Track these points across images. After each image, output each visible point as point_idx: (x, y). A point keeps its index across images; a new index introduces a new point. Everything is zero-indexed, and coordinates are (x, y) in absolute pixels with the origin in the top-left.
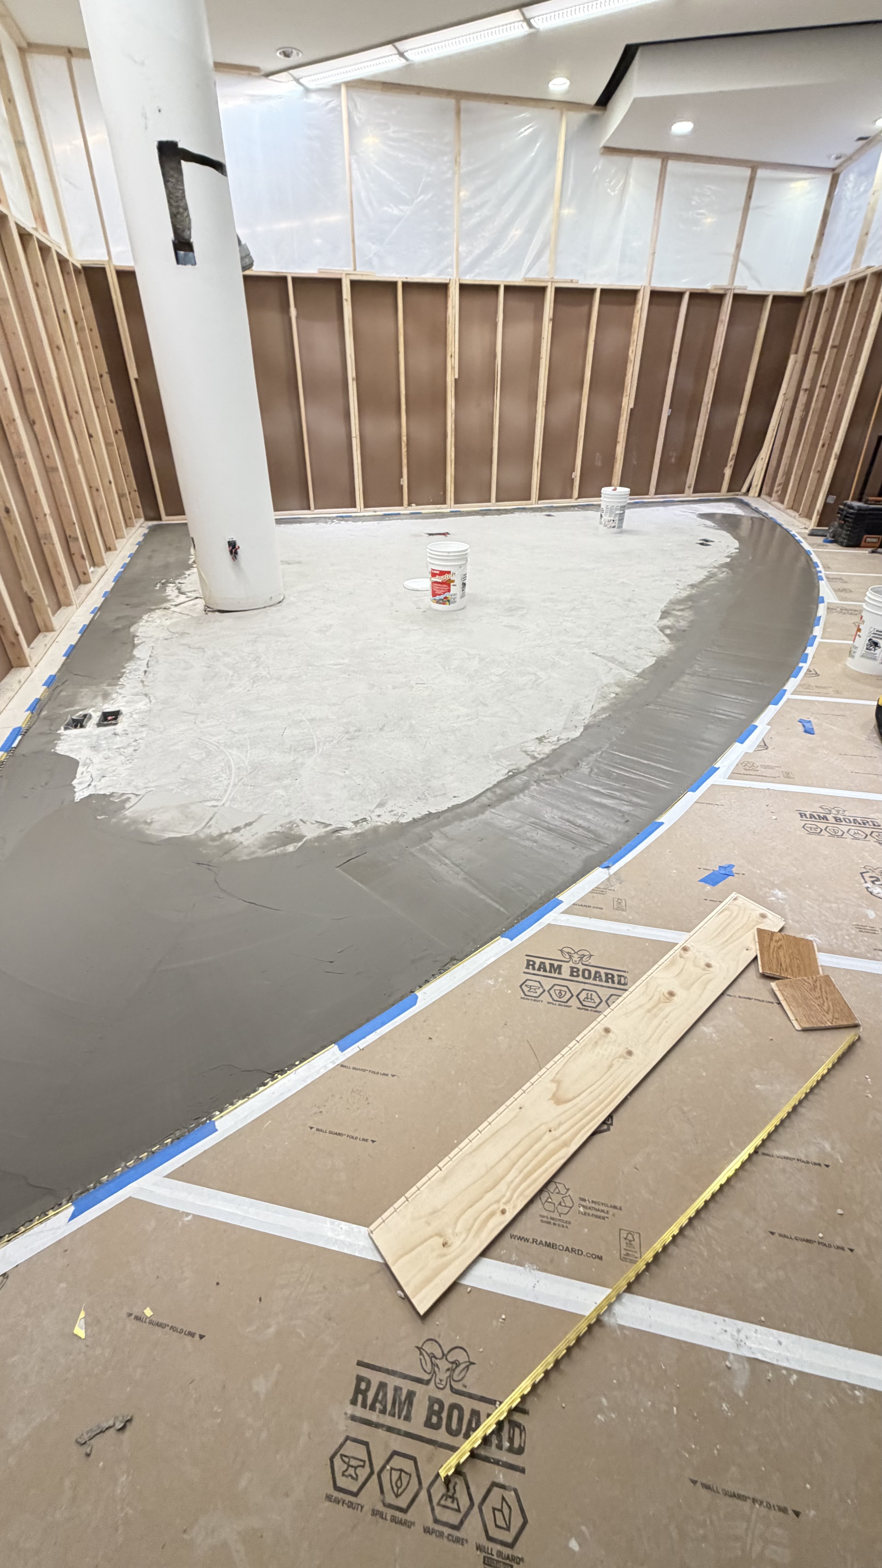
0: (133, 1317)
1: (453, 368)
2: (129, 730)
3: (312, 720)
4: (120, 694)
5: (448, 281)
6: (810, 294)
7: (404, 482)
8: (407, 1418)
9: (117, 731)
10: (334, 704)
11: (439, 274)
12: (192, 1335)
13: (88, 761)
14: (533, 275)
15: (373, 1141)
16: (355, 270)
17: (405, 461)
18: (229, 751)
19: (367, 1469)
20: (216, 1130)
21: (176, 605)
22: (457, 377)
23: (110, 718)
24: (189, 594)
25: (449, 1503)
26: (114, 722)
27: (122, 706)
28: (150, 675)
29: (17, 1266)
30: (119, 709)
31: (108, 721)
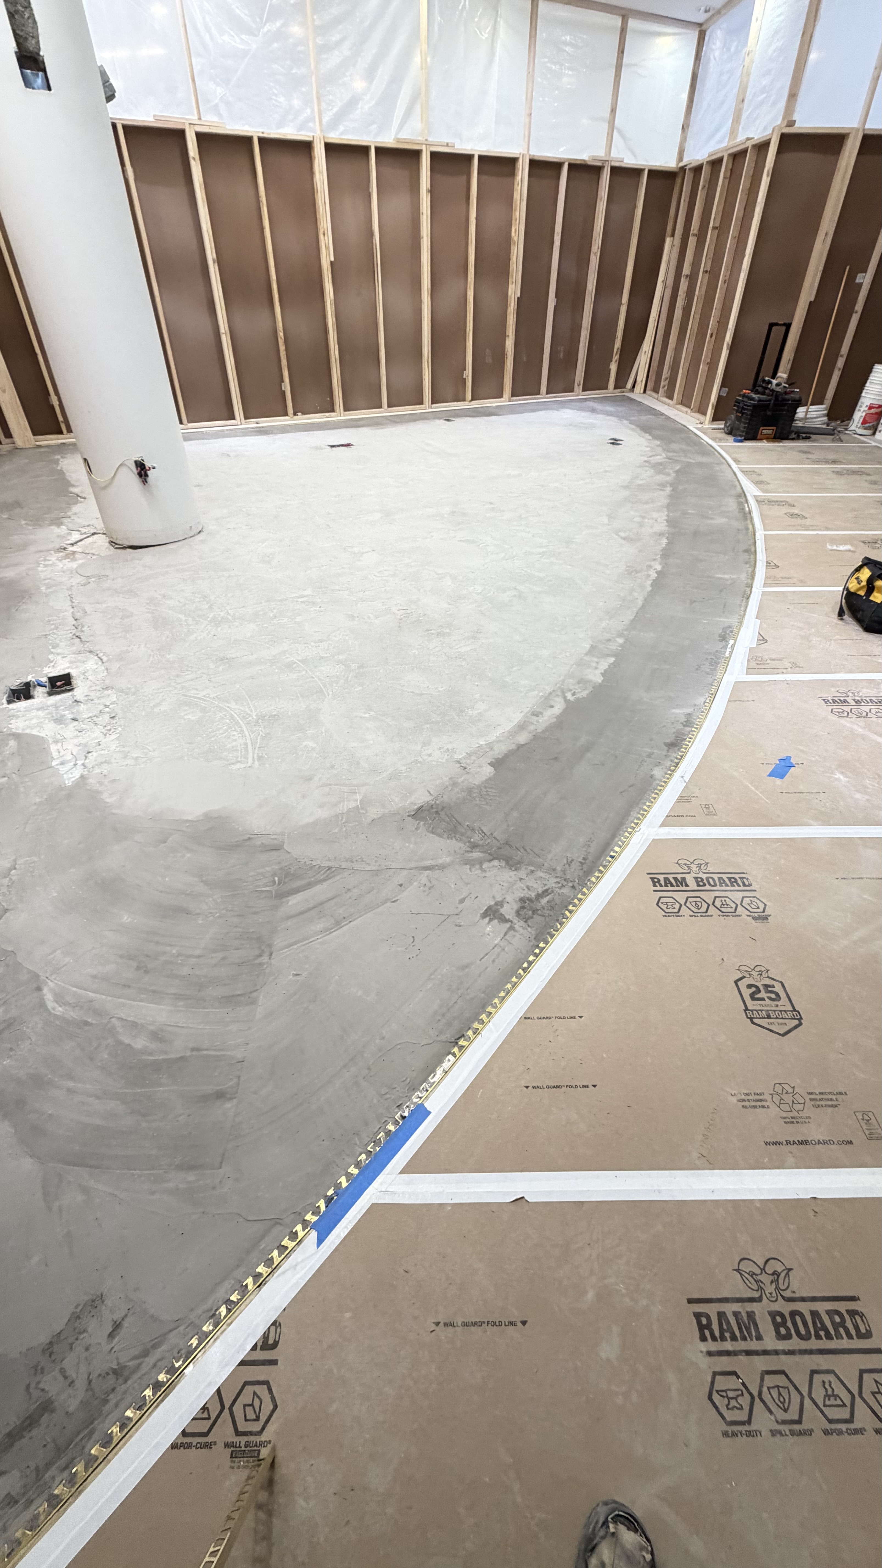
0: (441, 1324)
1: (327, 248)
2: (93, 695)
5: (311, 139)
6: (683, 169)
7: (287, 386)
8: (759, 1338)
9: (78, 698)
11: (299, 130)
13: (58, 737)
14: (404, 135)
15: (594, 1086)
16: (200, 119)
17: (284, 362)
18: (228, 705)
19: (747, 1396)
20: (429, 1113)
21: (72, 544)
23: (59, 684)
25: (832, 1401)
26: (68, 688)
27: (68, 668)
28: (85, 629)
29: (284, 1309)
30: (66, 672)
31: (59, 687)
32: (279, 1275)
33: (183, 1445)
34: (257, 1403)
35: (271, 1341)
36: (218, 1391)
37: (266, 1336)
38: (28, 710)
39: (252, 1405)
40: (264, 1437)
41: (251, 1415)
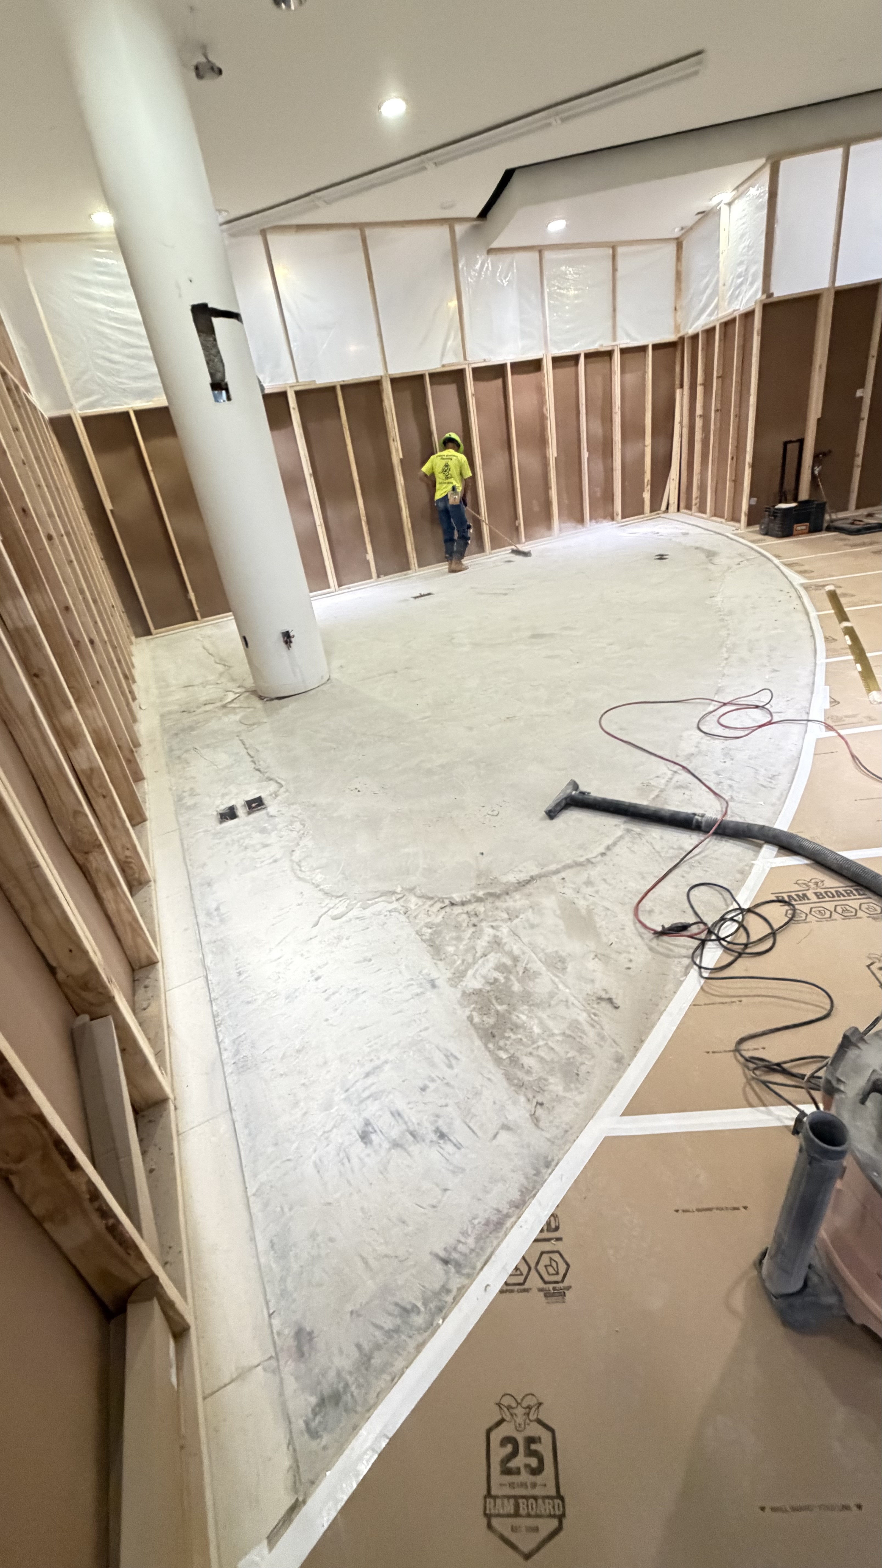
0: (680, 1211)
1: (397, 450)
2: (283, 810)
4: (246, 784)
5: (380, 378)
6: (682, 339)
9: (272, 813)
12: (738, 1209)
14: (450, 360)
16: (297, 381)
21: (230, 702)
23: (254, 805)
24: (236, 690)
26: (263, 807)
27: (257, 793)
29: (558, 1206)
30: (257, 796)
31: (254, 808)
33: (507, 1291)
34: (554, 1264)
35: (553, 1225)
36: (524, 1258)
37: (548, 1223)
38: (237, 826)
39: (551, 1265)
40: (566, 1283)
41: (551, 1270)
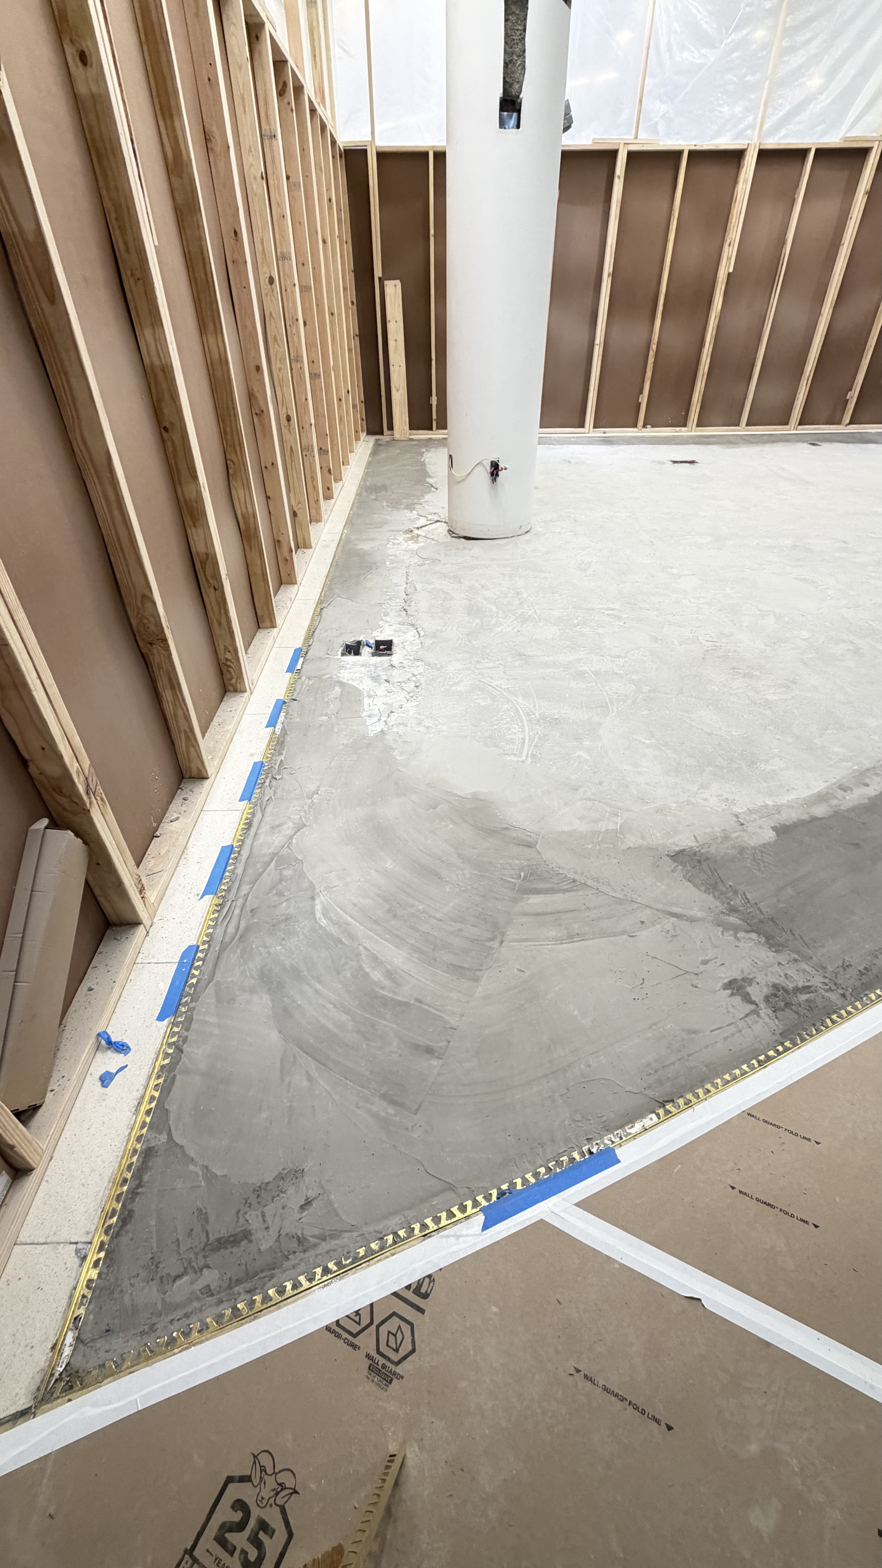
0: (582, 1374)
1: (729, 259)
2: (406, 663)
3: (596, 673)
4: (387, 622)
5: (746, 147)
7: (644, 399)
9: (394, 663)
10: (618, 657)
11: (736, 138)
12: (658, 1421)
13: (372, 693)
14: (855, 133)
15: (816, 1226)
16: (636, 138)
17: (649, 374)
18: (516, 699)
20: (618, 1161)
21: (418, 528)
22: (731, 270)
23: (382, 647)
24: (430, 517)
26: (388, 652)
27: (391, 635)
28: (412, 604)
29: (441, 1269)
30: (390, 638)
31: (381, 650)
32: (442, 1237)
33: (334, 1332)
34: (399, 1335)
35: (423, 1290)
36: (372, 1305)
37: (420, 1283)
38: (355, 664)
39: (395, 1335)
40: (399, 1369)
41: (392, 1344)
